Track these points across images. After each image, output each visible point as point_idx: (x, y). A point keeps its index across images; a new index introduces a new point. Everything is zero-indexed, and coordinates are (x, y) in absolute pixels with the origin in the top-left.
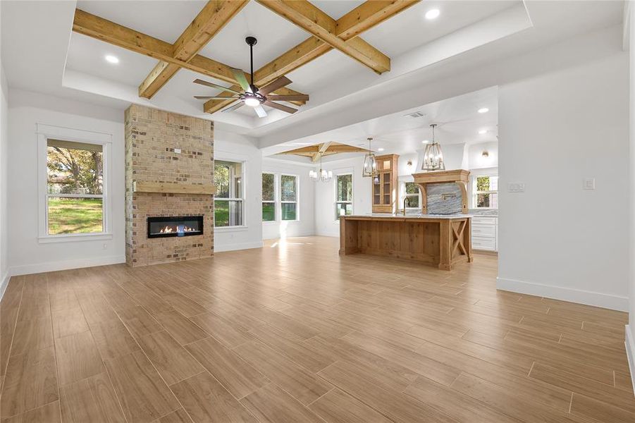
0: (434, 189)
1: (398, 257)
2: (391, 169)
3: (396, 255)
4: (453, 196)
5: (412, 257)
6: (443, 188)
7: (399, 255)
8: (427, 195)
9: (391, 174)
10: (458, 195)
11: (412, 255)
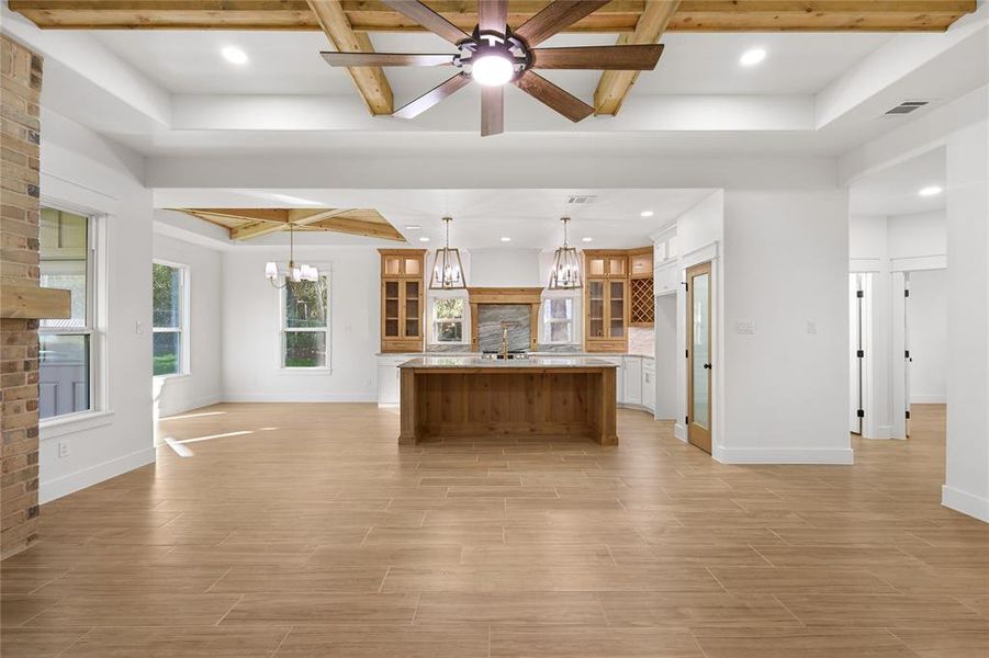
0: (489, 313)
1: (506, 433)
2: (421, 275)
3: (502, 431)
4: (518, 325)
5: (532, 430)
6: (503, 311)
7: (508, 429)
8: (479, 322)
9: (420, 285)
10: (526, 323)
11: (533, 427)
